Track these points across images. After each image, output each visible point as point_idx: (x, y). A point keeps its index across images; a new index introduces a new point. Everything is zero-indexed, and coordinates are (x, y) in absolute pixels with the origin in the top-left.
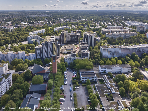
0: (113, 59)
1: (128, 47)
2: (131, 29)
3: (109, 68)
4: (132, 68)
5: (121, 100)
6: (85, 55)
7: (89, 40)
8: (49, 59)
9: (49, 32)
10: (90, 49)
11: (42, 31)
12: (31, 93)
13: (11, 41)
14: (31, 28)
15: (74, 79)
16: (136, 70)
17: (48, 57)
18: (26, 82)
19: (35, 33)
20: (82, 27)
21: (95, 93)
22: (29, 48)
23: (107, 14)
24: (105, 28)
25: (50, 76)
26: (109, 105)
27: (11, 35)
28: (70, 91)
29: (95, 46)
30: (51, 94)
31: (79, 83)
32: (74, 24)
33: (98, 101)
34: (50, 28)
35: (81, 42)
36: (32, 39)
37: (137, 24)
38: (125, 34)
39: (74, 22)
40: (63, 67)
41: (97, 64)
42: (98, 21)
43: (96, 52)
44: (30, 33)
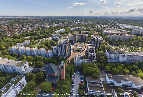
9: (67, 31)
11: (63, 30)
13: (42, 36)
19: (58, 31)
20: (89, 28)
23: (105, 19)
24: (105, 29)
32: (84, 26)
34: (68, 27)
36: (55, 36)
39: (84, 24)
42: (99, 24)
44: (56, 31)
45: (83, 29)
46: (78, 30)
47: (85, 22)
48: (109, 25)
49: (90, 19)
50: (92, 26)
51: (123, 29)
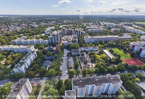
0: (90, 44)
1: (99, 37)
2: (103, 27)
3: (87, 48)
4: (99, 48)
5: (90, 64)
6: (75, 41)
7: (78, 33)
8: (56, 43)
9: (57, 28)
10: (78, 38)
11: (53, 28)
12: (46, 60)
13: (35, 33)
14: (47, 26)
15: (68, 53)
16: (101, 49)
17: (55, 42)
18: (43, 55)
19: (49, 29)
20: (76, 25)
21: (78, 61)
22: (46, 37)
23: (91, 17)
24: (89, 26)
25: (56, 52)
26: (84, 66)
27: (35, 30)
28: (66, 59)
29: (81, 36)
30: (56, 61)
31: (70, 55)
32: (71, 24)
33: (79, 64)
34: (57, 26)
35: (74, 34)
36: (47, 32)
37: (108, 24)
38: (99, 30)
39: (72, 23)
40: (63, 48)
41: (81, 46)
42: (85, 22)
43: (82, 40)
44: (46, 29)
45: (70, 27)
46: (66, 27)
47: (72, 20)
48: (93, 23)
49: (77, 18)
50: (78, 24)
51: (103, 26)
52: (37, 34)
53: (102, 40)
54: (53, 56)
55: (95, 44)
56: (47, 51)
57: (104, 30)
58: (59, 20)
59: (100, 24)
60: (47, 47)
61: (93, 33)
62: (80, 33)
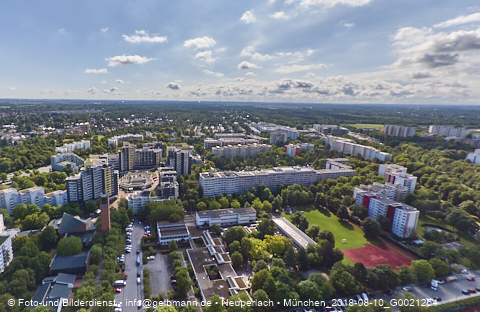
0: (224, 199)
1: (251, 173)
2: (260, 138)
3: (214, 216)
4: (258, 213)
5: (233, 277)
6: (168, 192)
7: (179, 162)
8: (95, 202)
9: (99, 147)
10: (179, 180)
11: (85, 144)
12: (55, 273)
13: (12, 166)
14: (60, 138)
15: (144, 240)
16: (265, 216)
17: (93, 199)
18: (44, 253)
19: (67, 148)
20: (167, 135)
21: (186, 266)
22: (55, 181)
23: (216, 109)
24: (212, 137)
25: (96, 237)
26: (211, 286)
27: (13, 153)
28: (138, 264)
29: (189, 173)
30: (96, 273)
31: (154, 248)
32: (150, 130)
33: (190, 280)
34: (100, 137)
35: (163, 166)
36: (61, 161)
37: (273, 129)
38: (249, 149)
39: (152, 126)
40: (124, 218)
41: (192, 209)
42: (198, 124)
43: (192, 186)
44: (58, 149)
45: (148, 139)
46: (134, 141)
47: (153, 119)
48: (224, 125)
49: (171, 111)
50: (175, 130)
51: (257, 135)
52: (19, 167)
53: (263, 184)
54: (83, 254)
55: (242, 197)
56: (60, 236)
57: (263, 149)
58: (107, 117)
59: (249, 131)
60: (57, 218)
61: (228, 161)
62: (186, 160)
